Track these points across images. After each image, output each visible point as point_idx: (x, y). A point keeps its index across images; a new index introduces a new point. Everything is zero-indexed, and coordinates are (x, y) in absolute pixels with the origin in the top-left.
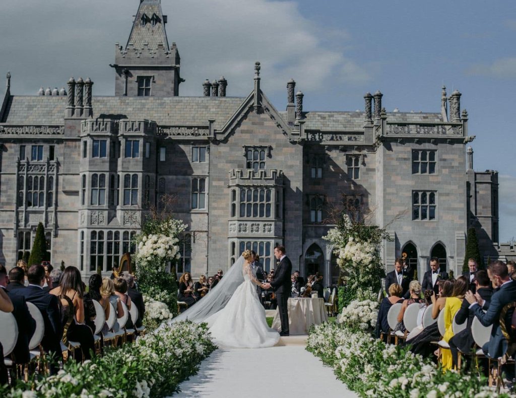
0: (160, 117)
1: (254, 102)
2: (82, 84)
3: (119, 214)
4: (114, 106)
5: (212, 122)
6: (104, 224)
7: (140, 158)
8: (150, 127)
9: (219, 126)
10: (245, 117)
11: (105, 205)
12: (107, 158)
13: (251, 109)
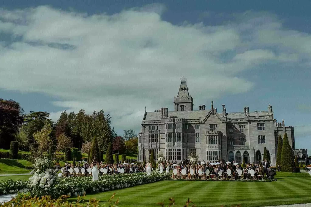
0: (186, 117)
1: (212, 112)
2: (165, 109)
3: (176, 144)
4: (174, 114)
5: (200, 118)
6: (172, 147)
7: (181, 129)
8: (183, 120)
9: (202, 119)
10: (209, 116)
11: (172, 142)
12: (172, 129)
13: (211, 114)
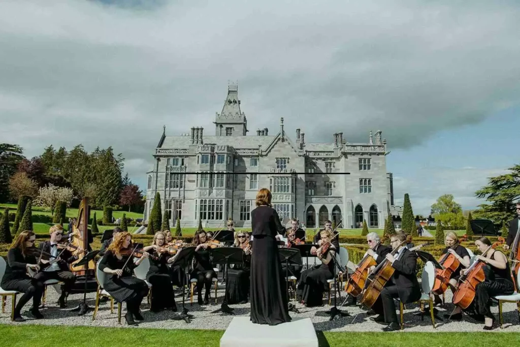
0: (235, 145)
1: (281, 136)
2: (198, 129)
3: (214, 191)
4: (214, 140)
5: (260, 146)
6: (207, 196)
7: (225, 163)
8: (230, 149)
9: (264, 148)
10: (276, 143)
11: (208, 187)
12: (209, 164)
13: (279, 139)
